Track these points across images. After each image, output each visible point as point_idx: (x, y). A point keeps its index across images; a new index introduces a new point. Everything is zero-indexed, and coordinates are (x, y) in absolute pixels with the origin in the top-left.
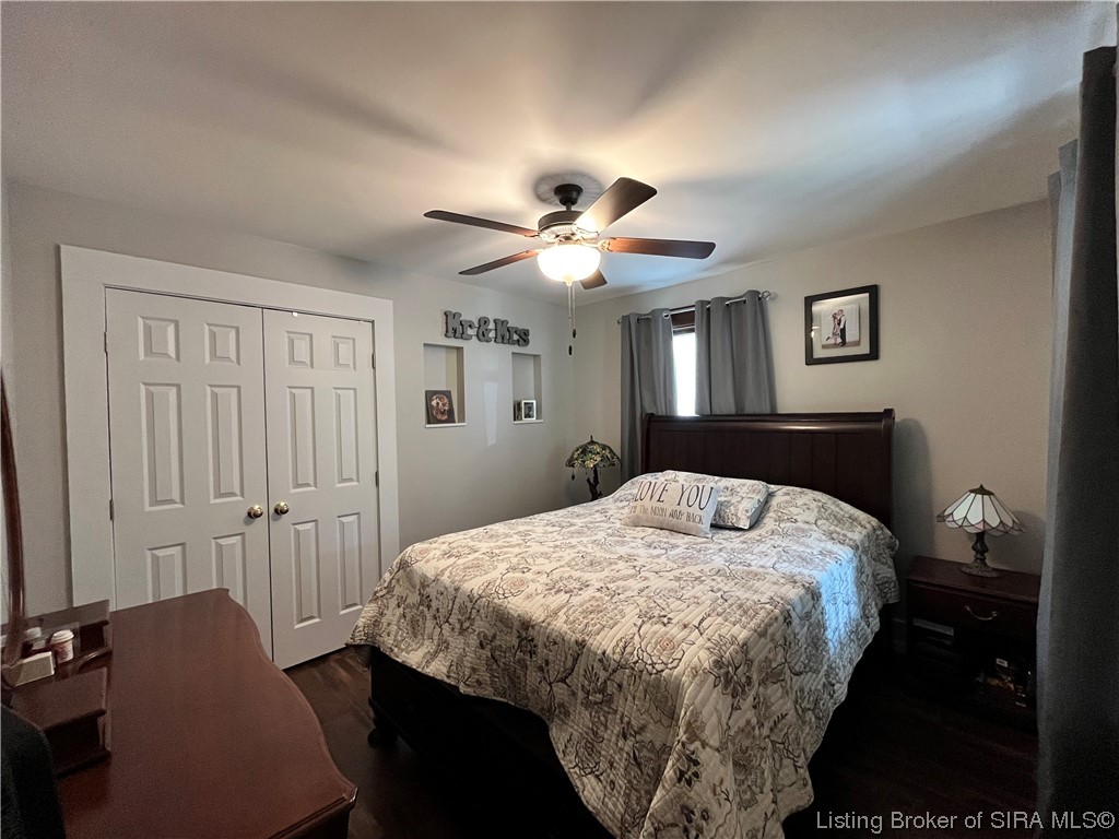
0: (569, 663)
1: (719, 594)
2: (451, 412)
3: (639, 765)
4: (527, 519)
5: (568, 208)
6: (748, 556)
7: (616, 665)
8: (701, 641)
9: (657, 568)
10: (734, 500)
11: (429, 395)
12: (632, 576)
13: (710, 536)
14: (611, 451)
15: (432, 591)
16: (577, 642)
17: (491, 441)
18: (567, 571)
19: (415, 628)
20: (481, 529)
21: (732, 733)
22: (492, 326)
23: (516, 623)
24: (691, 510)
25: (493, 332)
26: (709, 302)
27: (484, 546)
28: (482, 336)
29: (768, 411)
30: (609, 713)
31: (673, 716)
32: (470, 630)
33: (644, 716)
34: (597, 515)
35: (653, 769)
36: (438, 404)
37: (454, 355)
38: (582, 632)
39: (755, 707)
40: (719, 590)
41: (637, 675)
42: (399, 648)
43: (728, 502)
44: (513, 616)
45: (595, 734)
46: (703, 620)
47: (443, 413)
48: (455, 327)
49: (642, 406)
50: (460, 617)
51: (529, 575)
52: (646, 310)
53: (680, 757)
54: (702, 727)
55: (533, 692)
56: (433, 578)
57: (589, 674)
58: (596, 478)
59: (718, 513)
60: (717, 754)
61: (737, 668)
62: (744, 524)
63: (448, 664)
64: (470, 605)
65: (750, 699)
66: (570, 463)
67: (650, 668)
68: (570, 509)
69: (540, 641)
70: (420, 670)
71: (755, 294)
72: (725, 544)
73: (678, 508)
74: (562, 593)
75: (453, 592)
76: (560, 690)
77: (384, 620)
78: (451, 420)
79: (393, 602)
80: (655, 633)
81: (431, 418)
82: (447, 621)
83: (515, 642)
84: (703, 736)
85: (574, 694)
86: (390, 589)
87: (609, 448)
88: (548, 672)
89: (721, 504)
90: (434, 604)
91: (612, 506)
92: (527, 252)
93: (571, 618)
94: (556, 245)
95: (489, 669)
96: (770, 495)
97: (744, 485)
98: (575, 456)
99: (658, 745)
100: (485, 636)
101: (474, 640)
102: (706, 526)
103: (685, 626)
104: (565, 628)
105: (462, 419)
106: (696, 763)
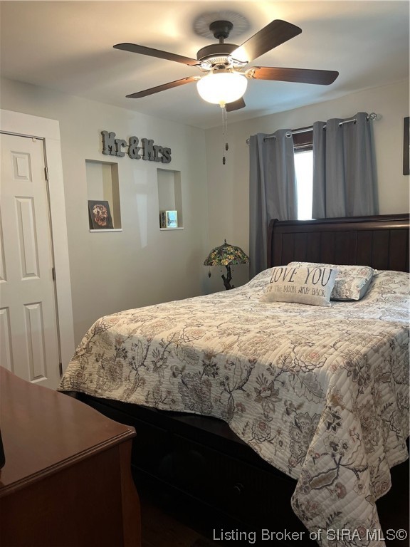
0: (245, 375)
1: (344, 332)
2: (109, 219)
3: (299, 427)
4: (185, 300)
5: (221, 41)
6: (361, 314)
7: (280, 370)
8: (336, 353)
9: (297, 321)
10: (347, 280)
11: (92, 204)
12: (279, 326)
13: (330, 305)
14: (242, 251)
15: (127, 345)
16: (249, 361)
17: (144, 243)
18: (231, 325)
19: (113, 375)
20: (153, 306)
21: (359, 407)
22: (140, 145)
23: (202, 357)
24: (315, 287)
25: (141, 150)
26: (325, 124)
27: (161, 315)
28: (133, 154)
29: (372, 214)
30: (276, 402)
31: (321, 395)
32: (164, 366)
33: (302, 398)
34: (239, 296)
35: (309, 429)
36: (98, 212)
37: (109, 170)
38: (253, 354)
39: (372, 394)
40: (344, 330)
41: (295, 373)
42: (102, 389)
43: (343, 281)
44: (199, 352)
45: (266, 416)
46: (336, 343)
47: (103, 220)
48: (111, 145)
49: (267, 214)
50: (154, 359)
51: (203, 328)
52: (271, 130)
53: (328, 415)
54: (341, 398)
55: (216, 401)
56: (127, 336)
57: (261, 379)
58: (229, 274)
59: (335, 289)
60: (351, 414)
61: (361, 368)
62: (356, 296)
63: (146, 394)
64: (162, 350)
65: (369, 388)
66: (209, 262)
67: (304, 369)
68: (215, 294)
69: (221, 365)
70: (123, 401)
71: (363, 116)
72: (342, 309)
73: (305, 286)
74: (233, 335)
75: (147, 343)
76: (238, 396)
77: (86, 373)
78: (109, 226)
79: (92, 359)
80: (305, 351)
81: (93, 225)
82: (143, 364)
83: (201, 369)
84: (342, 403)
85: (248, 395)
86: (88, 349)
87: (240, 249)
88: (228, 384)
89: (338, 283)
90: (130, 355)
91: (250, 290)
92: (187, 78)
93: (243, 348)
94: (211, 73)
95: (180, 391)
96: (374, 277)
97: (354, 269)
98: (213, 257)
99: (311, 414)
100: (177, 369)
101: (167, 373)
102: (327, 297)
103: (324, 347)
104: (240, 353)
105: (119, 225)
106: (338, 418)
